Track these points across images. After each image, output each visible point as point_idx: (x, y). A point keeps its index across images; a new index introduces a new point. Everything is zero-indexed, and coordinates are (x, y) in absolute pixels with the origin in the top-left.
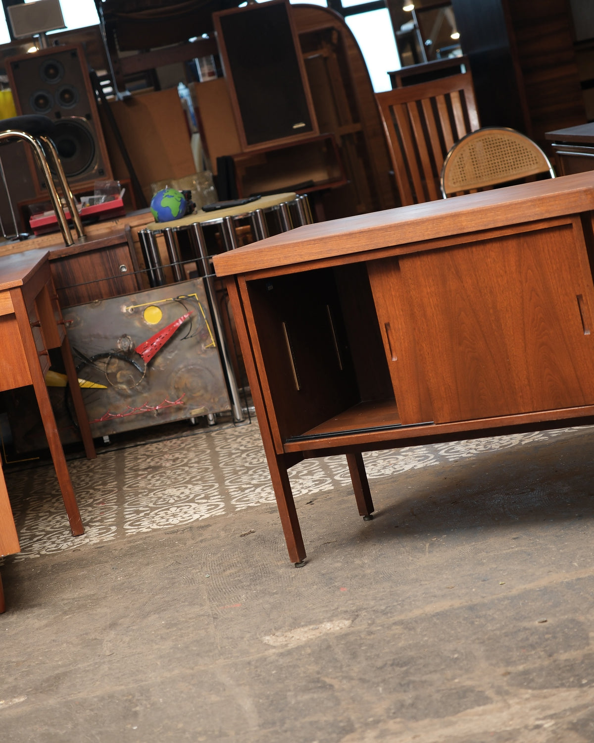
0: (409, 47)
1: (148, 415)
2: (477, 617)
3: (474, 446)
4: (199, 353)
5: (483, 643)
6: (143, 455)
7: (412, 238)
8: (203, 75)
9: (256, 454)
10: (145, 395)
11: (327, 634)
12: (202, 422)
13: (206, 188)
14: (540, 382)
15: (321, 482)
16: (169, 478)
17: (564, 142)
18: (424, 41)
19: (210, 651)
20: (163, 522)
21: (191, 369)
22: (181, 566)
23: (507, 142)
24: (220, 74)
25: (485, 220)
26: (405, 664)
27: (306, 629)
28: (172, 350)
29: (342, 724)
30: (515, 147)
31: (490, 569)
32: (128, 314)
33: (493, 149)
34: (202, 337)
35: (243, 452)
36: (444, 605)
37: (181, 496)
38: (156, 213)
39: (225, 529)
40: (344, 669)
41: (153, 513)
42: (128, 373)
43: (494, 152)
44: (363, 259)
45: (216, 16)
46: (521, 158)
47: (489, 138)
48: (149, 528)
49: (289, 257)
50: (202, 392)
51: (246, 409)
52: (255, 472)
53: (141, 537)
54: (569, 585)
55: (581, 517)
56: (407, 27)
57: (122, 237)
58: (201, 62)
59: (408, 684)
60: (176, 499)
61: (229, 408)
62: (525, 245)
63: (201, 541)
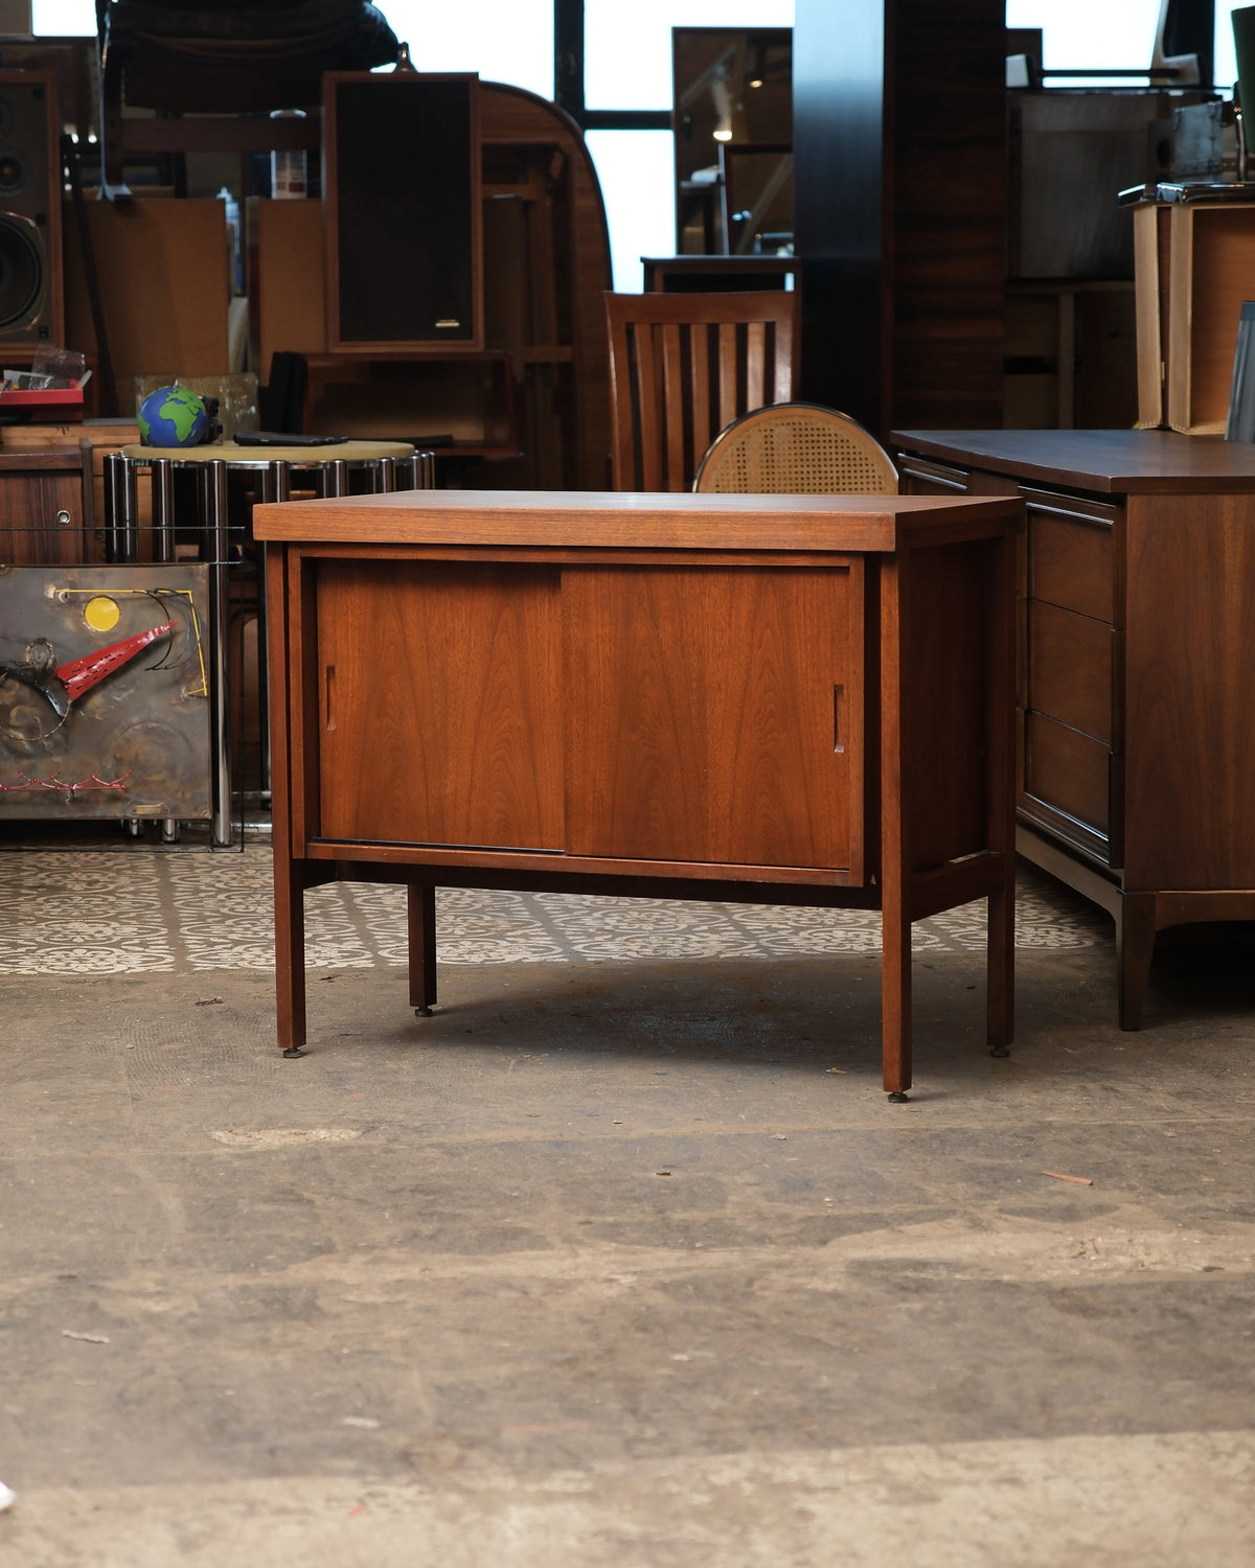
0: (700, 216)
1: (54, 797)
2: (564, 1155)
3: (636, 948)
4: (174, 702)
5: (563, 1185)
6: (33, 866)
7: (590, 539)
8: (280, 186)
9: (244, 898)
10: (57, 759)
11: (317, 1142)
12: (151, 832)
13: (242, 407)
14: (749, 816)
15: (353, 954)
16: (76, 906)
17: (922, 453)
18: (730, 215)
19: (122, 1136)
20: (60, 965)
21: (153, 728)
22: (84, 1028)
23: (833, 438)
24: (313, 191)
25: (714, 533)
26: (434, 1192)
27: (285, 1133)
28: (124, 686)
29: (317, 1244)
30: (845, 450)
31: (606, 1104)
32: (55, 602)
33: (804, 445)
34: (186, 675)
35: (221, 891)
36: (519, 1134)
37: (96, 935)
38: (146, 427)
39: (169, 991)
40: (336, 1185)
41: (43, 951)
42: (34, 712)
43: (804, 451)
44: (504, 557)
45: (330, 79)
46: (852, 474)
47: (800, 424)
48: (34, 969)
49: (381, 530)
50: (164, 775)
51: (239, 825)
52: (237, 923)
53: (16, 979)
54: (723, 1140)
55: (776, 1063)
56: (704, 176)
57: (73, 458)
58: (280, 160)
59: (432, 1215)
60: (86, 937)
61: (208, 815)
62: (770, 587)
63: (125, 1001)
